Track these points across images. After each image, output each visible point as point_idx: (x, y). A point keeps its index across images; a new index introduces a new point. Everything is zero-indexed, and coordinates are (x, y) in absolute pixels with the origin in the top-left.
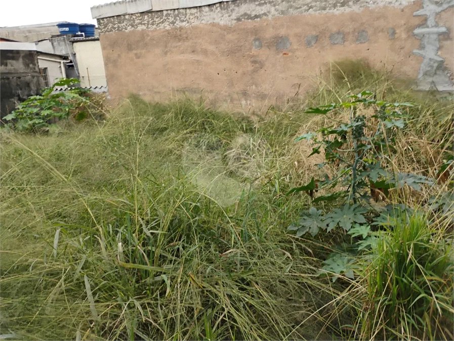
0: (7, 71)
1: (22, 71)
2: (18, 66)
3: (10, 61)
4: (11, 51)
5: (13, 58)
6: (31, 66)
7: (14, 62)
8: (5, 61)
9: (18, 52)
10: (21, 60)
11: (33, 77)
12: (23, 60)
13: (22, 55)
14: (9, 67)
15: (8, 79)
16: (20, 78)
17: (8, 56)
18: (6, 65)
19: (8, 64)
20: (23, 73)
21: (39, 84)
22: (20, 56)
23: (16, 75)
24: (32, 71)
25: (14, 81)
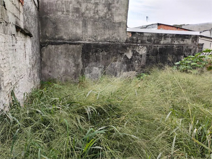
0: (183, 44)
1: (189, 44)
2: (189, 42)
3: (186, 39)
4: (188, 35)
5: (188, 38)
6: (195, 42)
7: (187, 40)
8: (184, 39)
9: (191, 35)
10: (191, 39)
11: (194, 47)
12: (192, 39)
13: (192, 37)
14: (185, 42)
15: (183, 47)
16: (188, 47)
17: (186, 37)
18: (184, 41)
19: (185, 40)
20: (190, 45)
21: (196, 50)
22: (191, 38)
23: (186, 46)
24: (194, 44)
25: (185, 48)
